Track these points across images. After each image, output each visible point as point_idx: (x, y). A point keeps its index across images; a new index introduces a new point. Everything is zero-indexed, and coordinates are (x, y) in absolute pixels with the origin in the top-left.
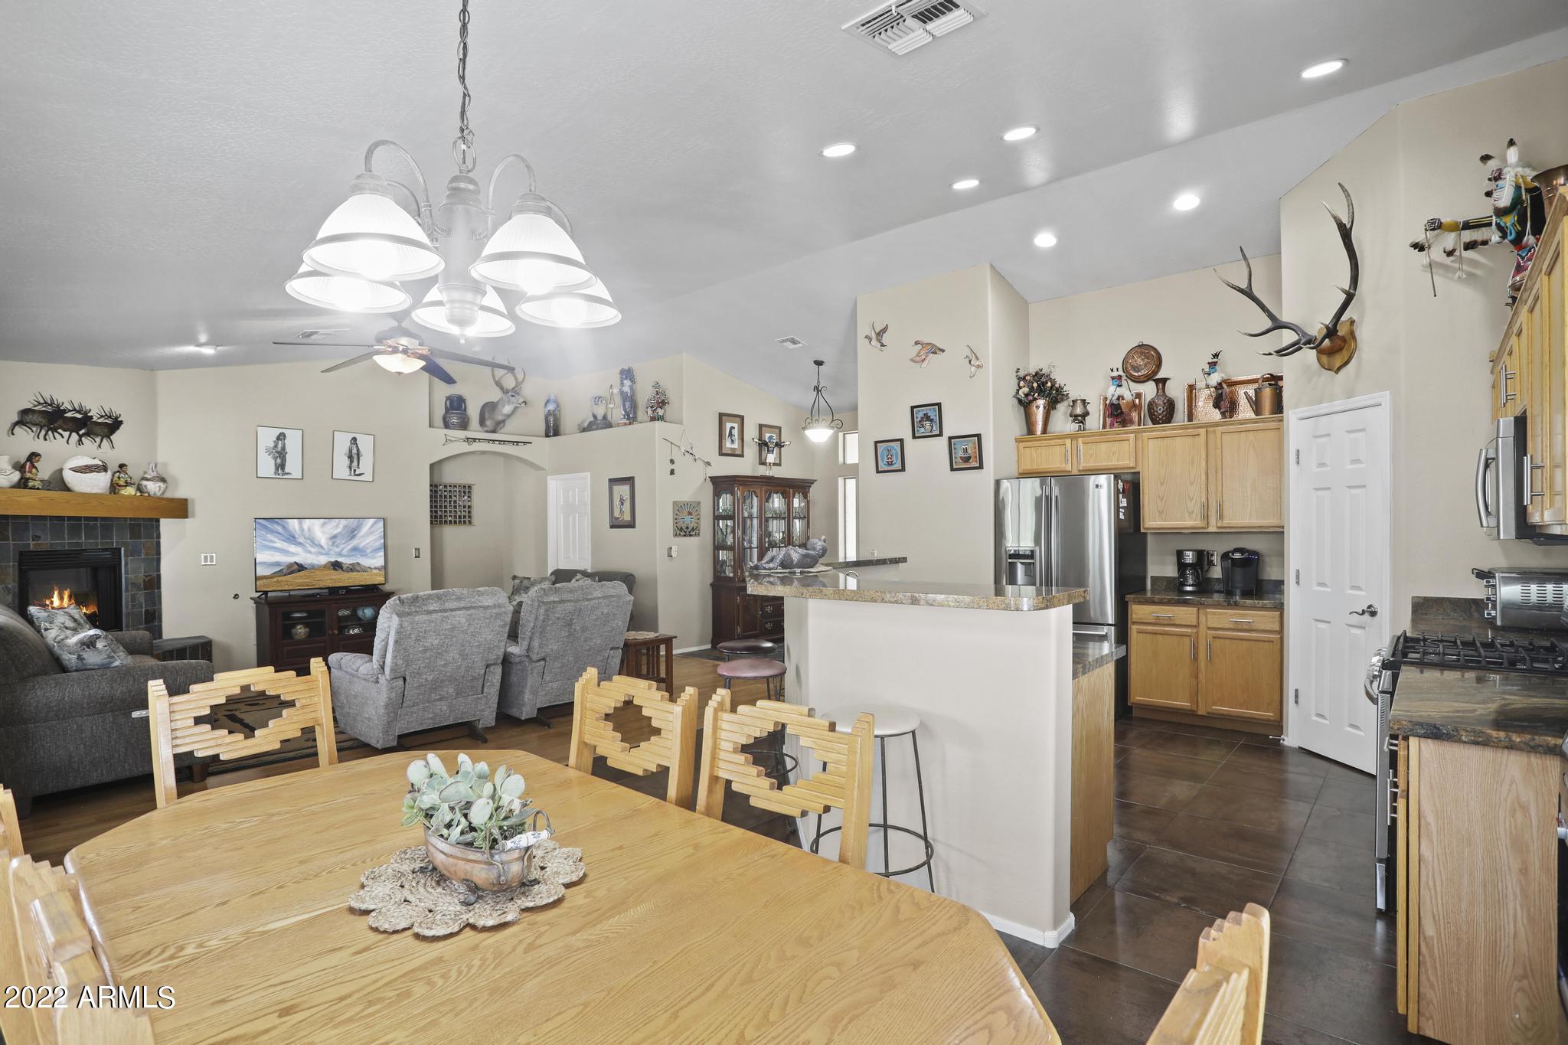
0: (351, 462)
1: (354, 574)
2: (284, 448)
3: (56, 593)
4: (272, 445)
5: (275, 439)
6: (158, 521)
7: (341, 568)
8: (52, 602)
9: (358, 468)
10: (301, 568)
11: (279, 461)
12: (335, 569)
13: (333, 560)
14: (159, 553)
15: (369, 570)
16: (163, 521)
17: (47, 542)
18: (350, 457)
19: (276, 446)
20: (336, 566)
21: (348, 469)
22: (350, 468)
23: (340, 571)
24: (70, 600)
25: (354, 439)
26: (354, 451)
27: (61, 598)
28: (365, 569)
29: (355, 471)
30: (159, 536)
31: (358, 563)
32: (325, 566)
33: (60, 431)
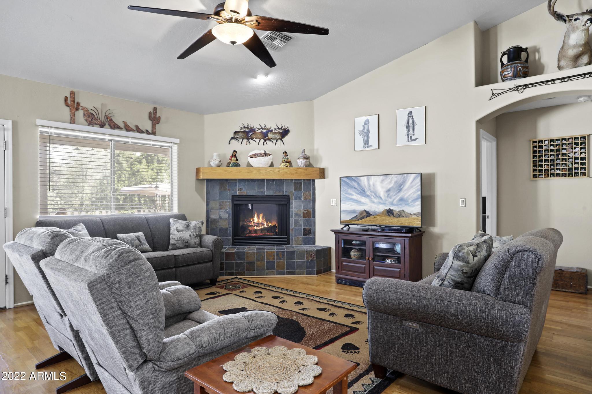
0: (409, 131)
1: (401, 219)
2: (368, 130)
3: (256, 215)
4: (362, 128)
5: (363, 125)
6: (314, 180)
7: (393, 214)
8: (254, 220)
9: (414, 134)
10: (368, 214)
11: (366, 138)
12: (389, 215)
13: (388, 208)
14: (314, 198)
15: (410, 216)
16: (316, 181)
17: (247, 191)
18: (408, 127)
19: (364, 129)
20: (390, 212)
21: (407, 137)
22: (408, 135)
23: (392, 217)
24: (263, 219)
25: (411, 113)
26: (411, 122)
27: (258, 218)
28: (408, 215)
29: (411, 137)
30: (314, 189)
31: (403, 210)
32: (382, 213)
33: (254, 139)
